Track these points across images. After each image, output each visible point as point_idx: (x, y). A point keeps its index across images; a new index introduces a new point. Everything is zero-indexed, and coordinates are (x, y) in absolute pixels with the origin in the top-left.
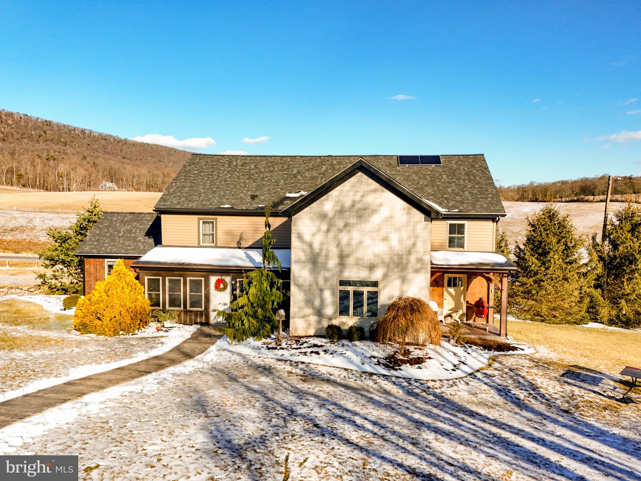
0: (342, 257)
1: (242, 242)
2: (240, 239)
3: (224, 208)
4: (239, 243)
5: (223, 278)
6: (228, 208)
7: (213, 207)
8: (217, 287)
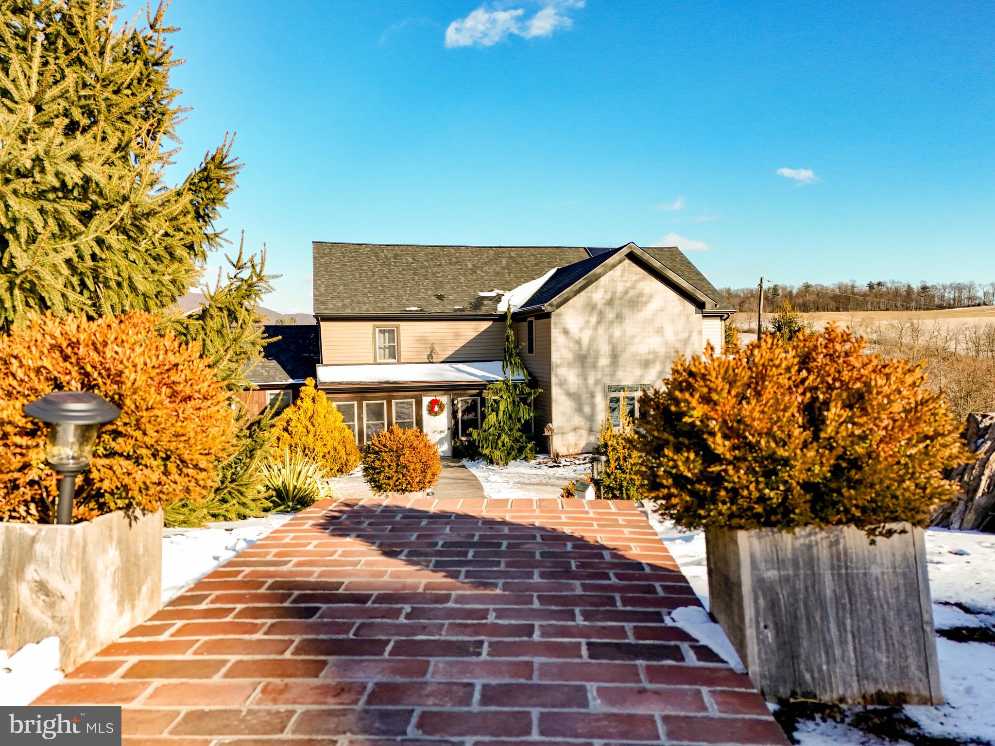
0: (615, 357)
1: (434, 356)
2: (432, 352)
3: (411, 311)
4: (430, 356)
5: (438, 398)
6: (417, 311)
7: (395, 311)
8: (431, 411)
